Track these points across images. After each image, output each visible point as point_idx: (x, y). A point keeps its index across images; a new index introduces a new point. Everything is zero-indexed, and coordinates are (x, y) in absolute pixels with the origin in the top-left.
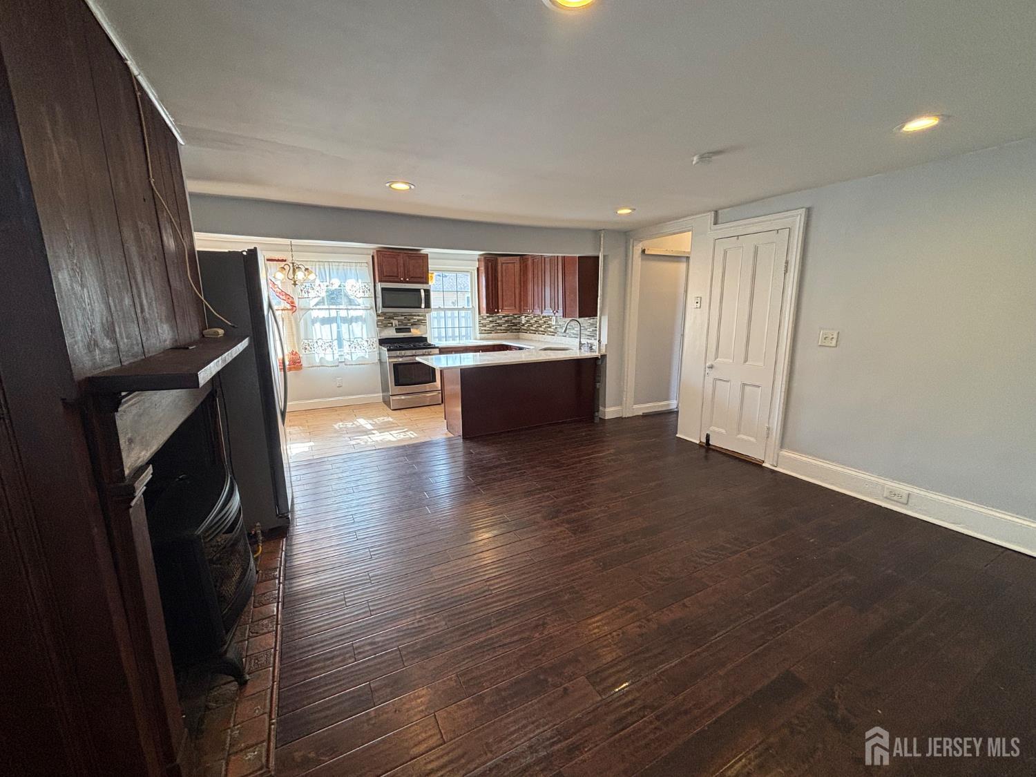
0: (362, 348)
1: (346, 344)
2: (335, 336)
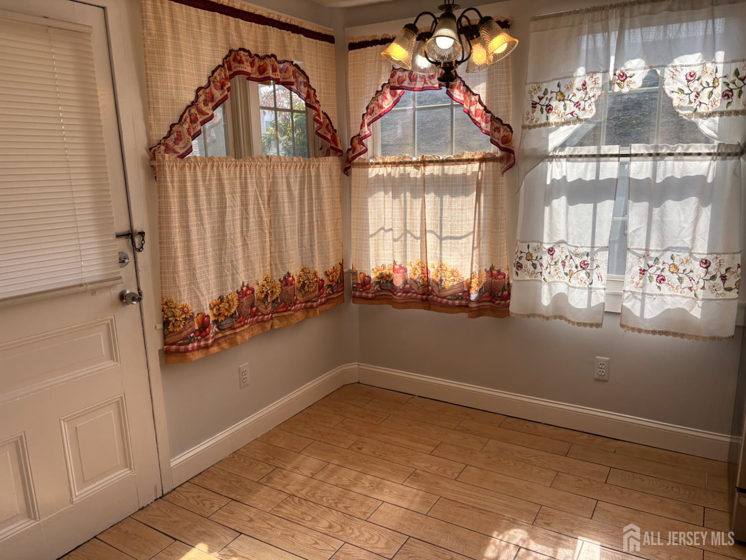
0: (686, 283)
1: (634, 264)
2: (603, 238)
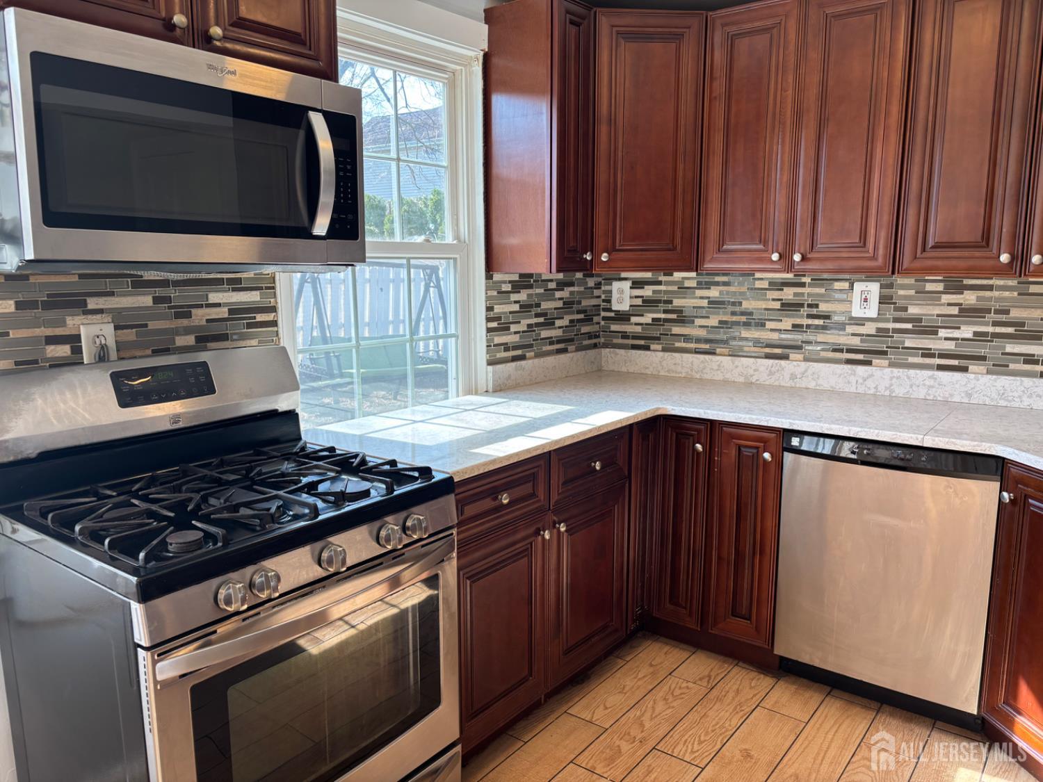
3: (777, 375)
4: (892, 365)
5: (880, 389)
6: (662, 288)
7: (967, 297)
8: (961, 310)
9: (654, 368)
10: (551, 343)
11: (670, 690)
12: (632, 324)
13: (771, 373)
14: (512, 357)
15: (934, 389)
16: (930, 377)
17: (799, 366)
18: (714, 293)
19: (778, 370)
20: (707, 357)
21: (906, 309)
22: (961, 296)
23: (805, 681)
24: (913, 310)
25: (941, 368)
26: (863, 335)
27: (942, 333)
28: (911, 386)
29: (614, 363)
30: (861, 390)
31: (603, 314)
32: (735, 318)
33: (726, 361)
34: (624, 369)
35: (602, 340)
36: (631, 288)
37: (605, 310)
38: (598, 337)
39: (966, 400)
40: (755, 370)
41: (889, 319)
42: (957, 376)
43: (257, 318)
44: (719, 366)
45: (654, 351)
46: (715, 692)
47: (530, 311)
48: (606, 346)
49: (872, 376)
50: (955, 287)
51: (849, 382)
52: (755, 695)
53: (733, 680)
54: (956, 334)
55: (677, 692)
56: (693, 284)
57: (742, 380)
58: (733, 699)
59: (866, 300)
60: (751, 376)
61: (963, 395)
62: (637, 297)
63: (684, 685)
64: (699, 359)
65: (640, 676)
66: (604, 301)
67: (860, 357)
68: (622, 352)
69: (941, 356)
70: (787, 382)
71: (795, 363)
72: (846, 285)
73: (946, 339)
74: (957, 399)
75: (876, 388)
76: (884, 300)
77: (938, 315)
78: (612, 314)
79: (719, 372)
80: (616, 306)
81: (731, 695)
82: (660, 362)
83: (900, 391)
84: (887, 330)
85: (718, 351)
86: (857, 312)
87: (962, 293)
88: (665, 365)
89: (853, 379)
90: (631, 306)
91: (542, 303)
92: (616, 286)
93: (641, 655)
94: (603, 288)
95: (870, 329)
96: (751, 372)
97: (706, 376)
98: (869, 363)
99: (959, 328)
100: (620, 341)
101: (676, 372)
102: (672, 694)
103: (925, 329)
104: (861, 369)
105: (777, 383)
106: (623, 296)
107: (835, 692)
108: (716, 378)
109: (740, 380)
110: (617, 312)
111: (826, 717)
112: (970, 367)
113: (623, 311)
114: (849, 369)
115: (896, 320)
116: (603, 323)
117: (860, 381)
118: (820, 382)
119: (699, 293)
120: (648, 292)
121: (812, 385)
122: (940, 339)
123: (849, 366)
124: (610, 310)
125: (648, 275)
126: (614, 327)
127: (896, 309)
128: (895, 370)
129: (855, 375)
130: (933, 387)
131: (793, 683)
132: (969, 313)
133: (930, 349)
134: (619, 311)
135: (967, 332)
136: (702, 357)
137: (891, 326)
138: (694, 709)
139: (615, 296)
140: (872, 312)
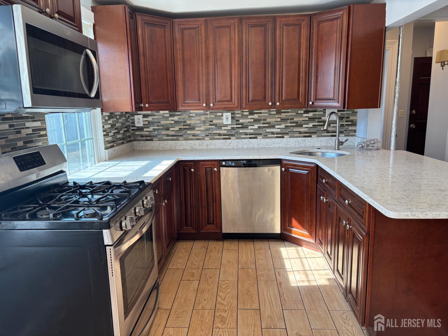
3: (202, 145)
4: (237, 138)
5: (234, 146)
6: (156, 117)
7: (255, 116)
8: (254, 120)
9: (156, 147)
10: (120, 140)
11: (195, 253)
12: (144, 131)
13: (200, 145)
14: (111, 146)
15: (249, 145)
16: (248, 141)
17: (209, 141)
18: (176, 118)
19: (202, 144)
20: (177, 141)
21: (239, 121)
22: (254, 116)
23: (231, 240)
24: (241, 121)
25: (250, 138)
26: (227, 130)
27: (250, 127)
28: (243, 144)
29: (139, 147)
30: (229, 147)
31: (132, 128)
32: (185, 127)
33: (184, 142)
34: (144, 149)
35: (132, 138)
36: (143, 118)
37: (132, 126)
38: (131, 137)
39: (258, 147)
40: (194, 144)
41: (234, 124)
42: (255, 140)
43: (41, 133)
44: (181, 144)
45: (154, 141)
46: (209, 250)
47: (113, 127)
48: (134, 140)
49: (231, 142)
50: (251, 113)
51: (225, 145)
52: (220, 247)
53: (211, 245)
54: (253, 127)
55: (198, 253)
56: (168, 115)
57: (190, 148)
58: (215, 250)
59: (227, 119)
60: (193, 146)
61: (257, 145)
62: (145, 121)
63: (198, 251)
64: (174, 142)
65: (183, 252)
66: (131, 123)
67: (227, 137)
68: (142, 142)
69: (250, 134)
70: (205, 147)
71: (207, 141)
72: (220, 114)
73: (251, 129)
74: (256, 147)
75: (233, 146)
76: (233, 118)
77: (248, 122)
78: (136, 128)
79: (182, 146)
80: (137, 125)
81: (214, 249)
82: (159, 145)
83: (240, 146)
84: (234, 128)
85: (180, 139)
86: (225, 123)
87: (254, 115)
88: (161, 146)
89: (226, 144)
90: (143, 125)
91: (116, 124)
92: (136, 117)
93: (178, 247)
94: (130, 118)
95: (229, 128)
96: (193, 145)
97: (177, 148)
98: (230, 139)
99: (254, 126)
100: (140, 138)
101: (165, 148)
102: (197, 254)
103: (244, 127)
104: (228, 141)
105: (202, 148)
106: (140, 121)
107: (240, 240)
108: (180, 148)
109: (189, 149)
110: (138, 127)
111: (242, 246)
112: (258, 137)
113: (140, 127)
114: (225, 141)
115: (237, 124)
116: (132, 132)
117: (228, 144)
118: (216, 146)
119: (170, 119)
120: (150, 119)
121: (213, 147)
122: (249, 129)
123: (225, 140)
124: (135, 126)
125: (149, 112)
126: (137, 133)
127: (237, 121)
128: (238, 140)
129: (226, 143)
130: (249, 144)
131: (228, 241)
132: (256, 121)
133: (247, 133)
134: (139, 127)
135: (256, 127)
136: (174, 141)
137: (235, 126)
138: (206, 255)
139: (136, 121)
140: (229, 122)
